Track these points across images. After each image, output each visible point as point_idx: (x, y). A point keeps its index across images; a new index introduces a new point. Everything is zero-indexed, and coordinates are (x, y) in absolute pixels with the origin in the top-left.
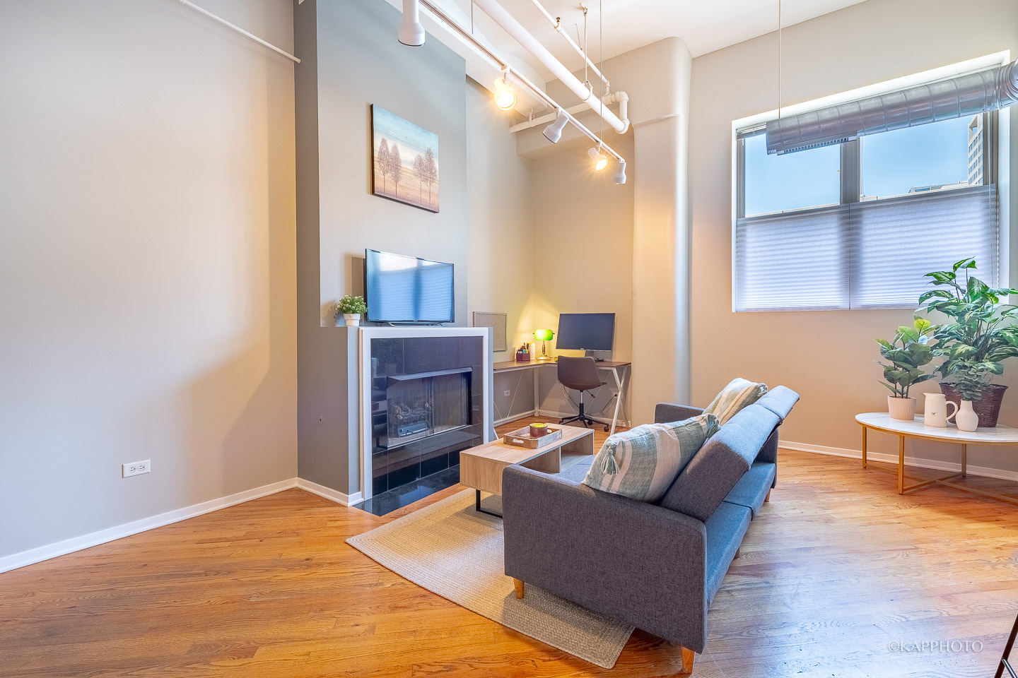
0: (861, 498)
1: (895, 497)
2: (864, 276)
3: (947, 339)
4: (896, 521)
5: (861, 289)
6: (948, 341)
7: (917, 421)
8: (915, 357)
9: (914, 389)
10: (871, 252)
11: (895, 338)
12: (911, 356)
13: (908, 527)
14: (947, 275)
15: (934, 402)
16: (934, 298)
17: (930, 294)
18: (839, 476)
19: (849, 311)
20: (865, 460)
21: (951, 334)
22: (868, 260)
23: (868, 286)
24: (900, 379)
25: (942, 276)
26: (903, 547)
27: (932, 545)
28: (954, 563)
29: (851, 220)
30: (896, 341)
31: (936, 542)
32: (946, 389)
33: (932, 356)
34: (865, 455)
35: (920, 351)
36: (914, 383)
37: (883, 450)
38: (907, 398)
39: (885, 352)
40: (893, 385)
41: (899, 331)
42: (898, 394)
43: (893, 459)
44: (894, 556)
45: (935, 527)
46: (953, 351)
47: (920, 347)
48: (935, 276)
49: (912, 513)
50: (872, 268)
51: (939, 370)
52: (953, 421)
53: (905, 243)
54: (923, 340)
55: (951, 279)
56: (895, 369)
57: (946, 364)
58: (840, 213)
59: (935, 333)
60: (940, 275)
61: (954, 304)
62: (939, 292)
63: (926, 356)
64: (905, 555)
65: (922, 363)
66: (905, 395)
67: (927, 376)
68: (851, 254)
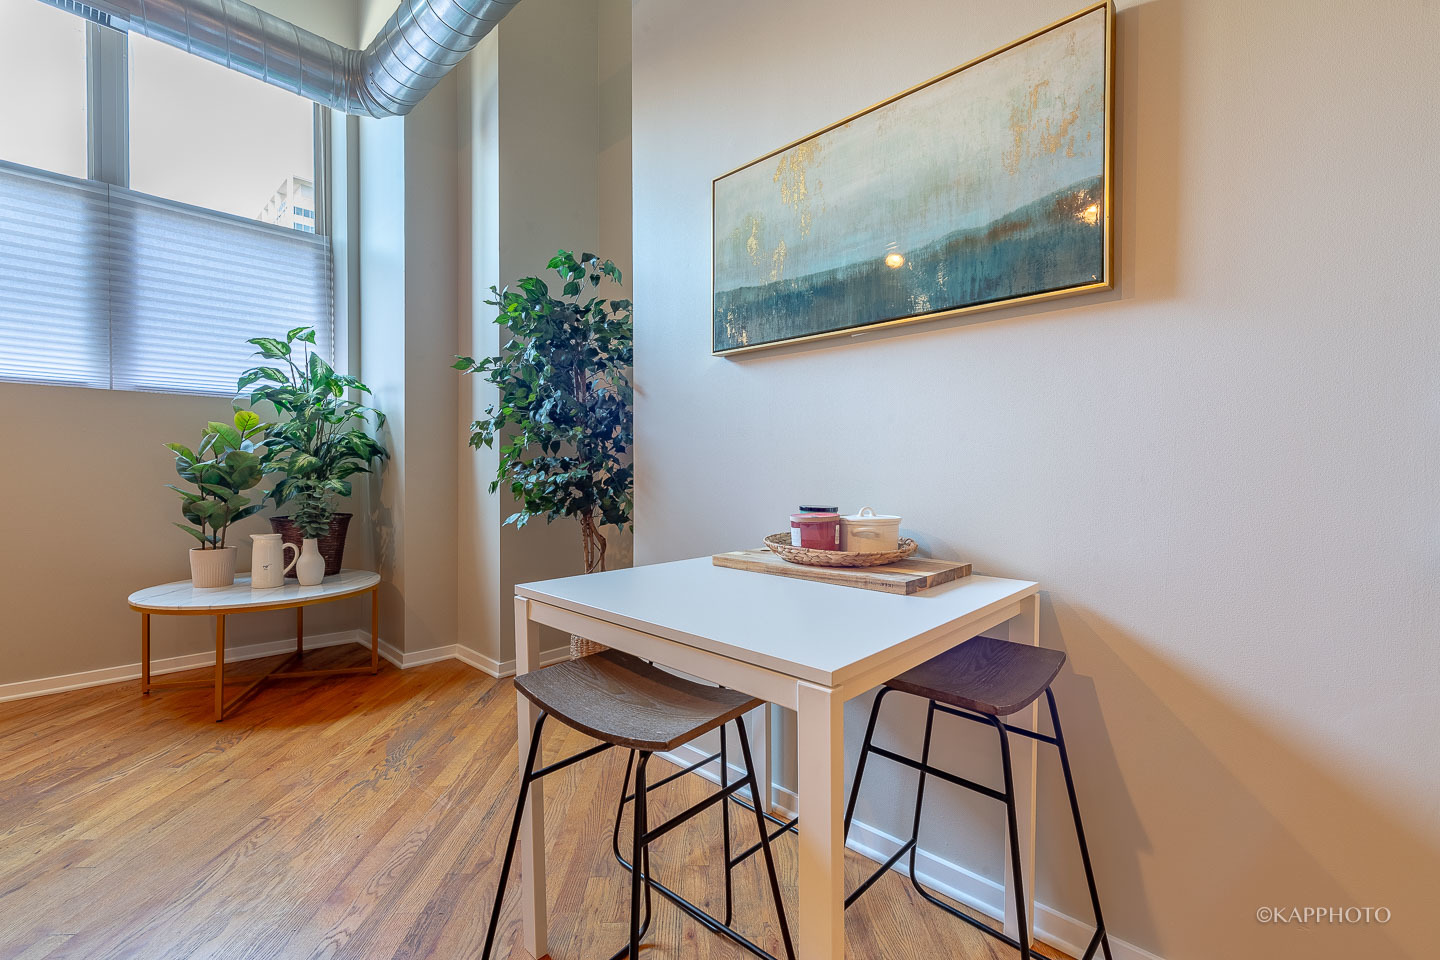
0: (145, 762)
1: (211, 730)
2: (140, 332)
3: (281, 446)
4: (220, 779)
5: (135, 355)
6: (282, 450)
7: (240, 585)
8: (236, 477)
9: (233, 529)
10: (153, 290)
11: (203, 442)
12: (230, 474)
13: (243, 781)
14: (279, 347)
15: (265, 547)
16: (262, 382)
17: (256, 374)
18: (93, 731)
19: (110, 393)
20: (147, 677)
21: (287, 439)
22: (148, 304)
23: (148, 352)
24: (210, 516)
25: (273, 348)
26: (243, 832)
27: (288, 798)
28: (327, 814)
29: (112, 218)
30: (204, 447)
31: (292, 786)
32: (281, 525)
33: (260, 472)
34: (147, 668)
35: (244, 465)
36: (234, 520)
37: (178, 650)
38: (222, 548)
39: (184, 469)
40: (199, 528)
41: (209, 430)
42: (208, 544)
43: (205, 660)
44: (230, 863)
45: (284, 759)
46: (292, 463)
47: (244, 457)
48: (262, 345)
49: (244, 748)
50: (155, 319)
51: (272, 496)
52: (292, 574)
53: (212, 289)
54: (247, 447)
55: (284, 354)
56: (204, 499)
57: (280, 486)
58: (88, 195)
59: (267, 436)
60: (269, 346)
61: (290, 392)
62: (270, 372)
63: (252, 474)
64: (250, 845)
65: (245, 485)
66: (219, 544)
67: (253, 507)
68: (114, 284)
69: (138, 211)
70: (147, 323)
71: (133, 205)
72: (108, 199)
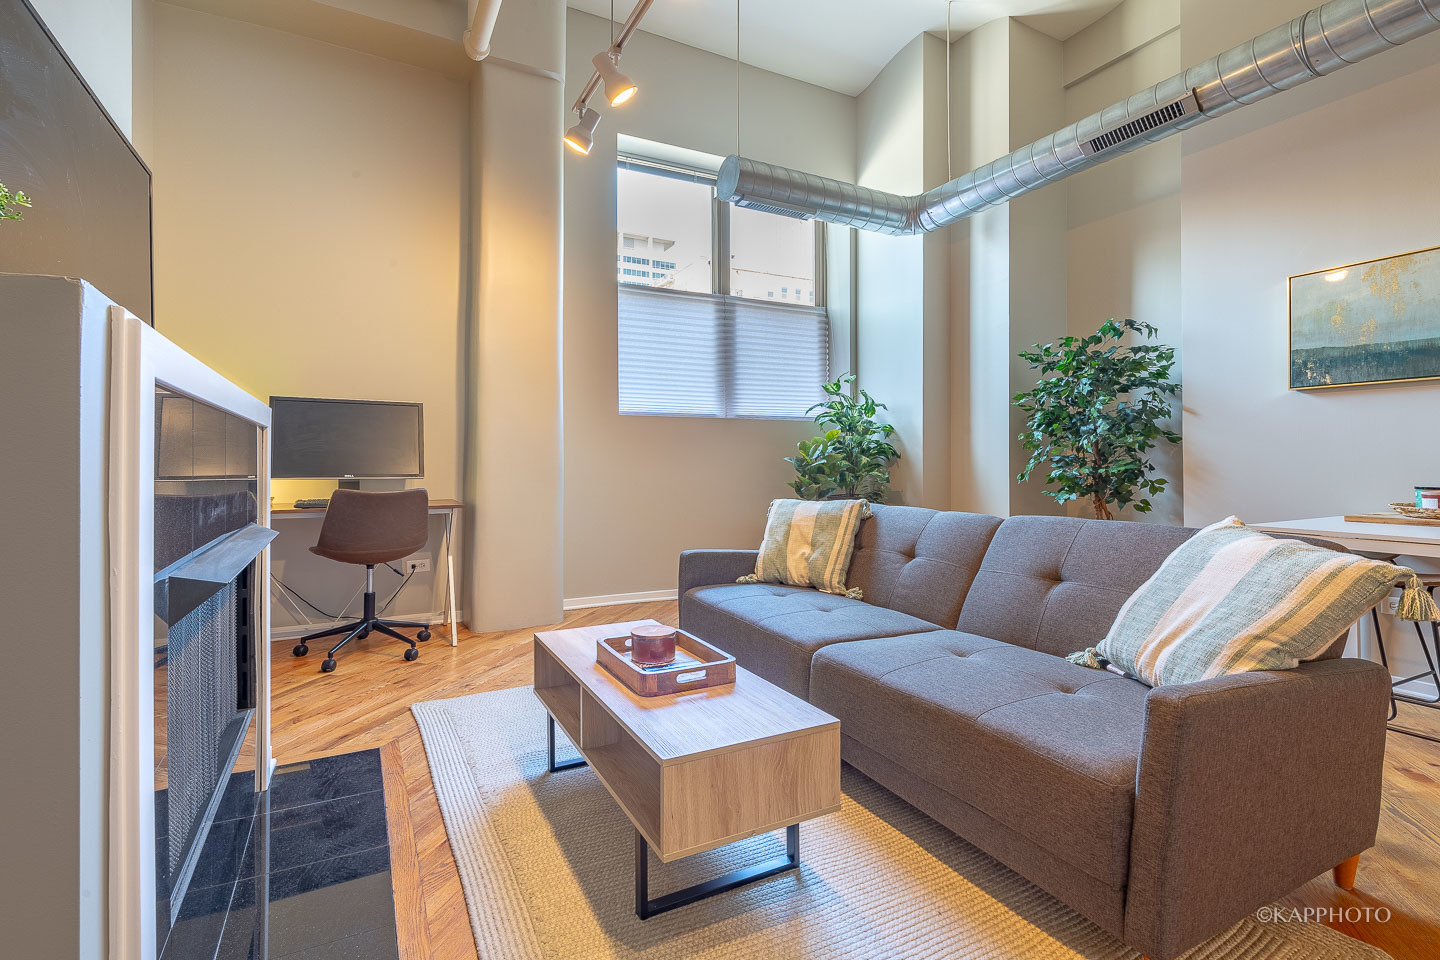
19: (726, 422)
69: (737, 308)
70: (741, 377)
71: (734, 305)
72: (725, 304)
